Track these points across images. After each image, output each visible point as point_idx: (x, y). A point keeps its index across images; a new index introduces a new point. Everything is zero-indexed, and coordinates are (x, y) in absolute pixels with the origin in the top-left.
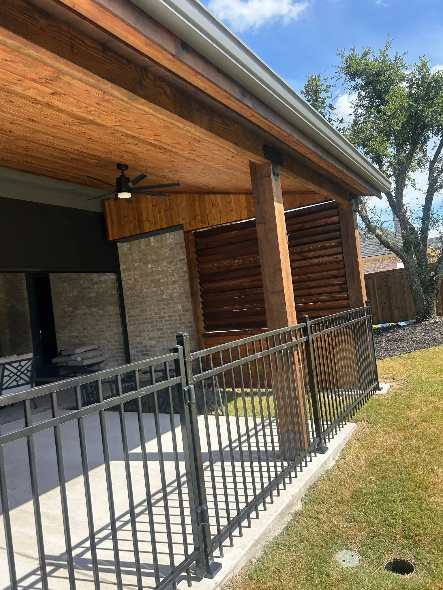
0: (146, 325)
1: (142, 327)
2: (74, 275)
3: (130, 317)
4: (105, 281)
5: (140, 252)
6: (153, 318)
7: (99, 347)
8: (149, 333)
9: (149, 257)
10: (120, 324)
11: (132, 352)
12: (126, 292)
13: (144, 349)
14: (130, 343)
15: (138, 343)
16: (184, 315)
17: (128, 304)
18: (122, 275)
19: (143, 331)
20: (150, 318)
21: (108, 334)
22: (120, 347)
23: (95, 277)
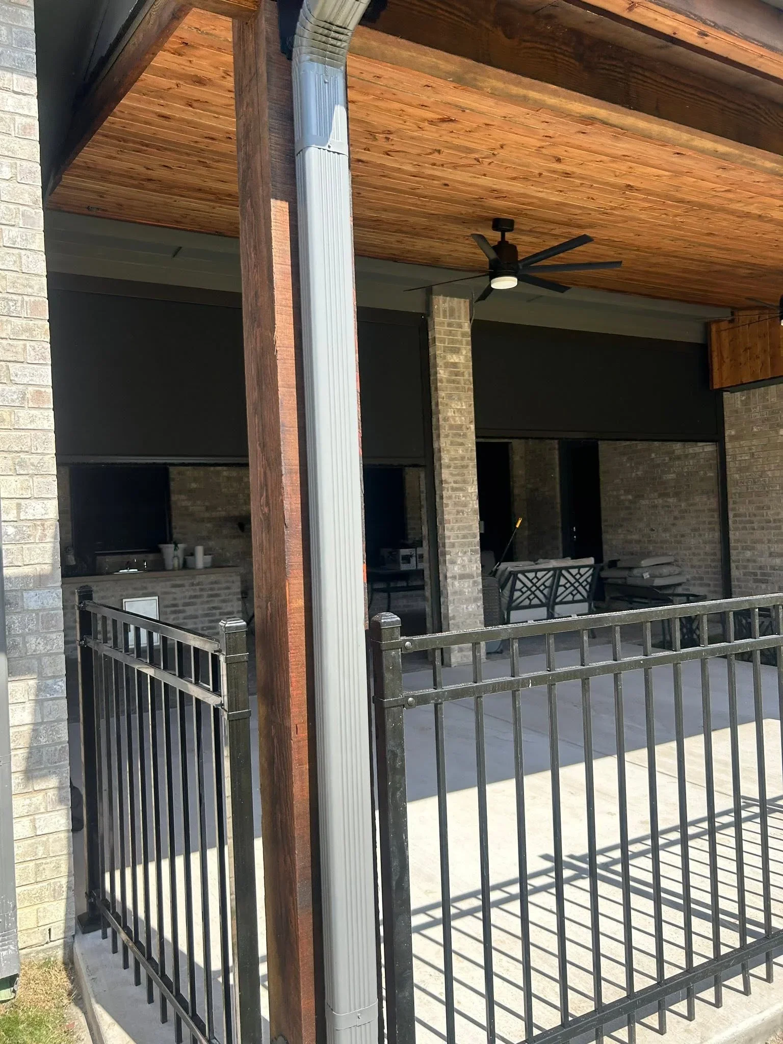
0: (764, 531)
1: (758, 534)
2: (640, 445)
3: (735, 516)
4: (695, 455)
5: (765, 407)
7: (676, 561)
8: (770, 545)
10: (717, 527)
11: (735, 573)
12: (733, 475)
13: (759, 572)
14: (733, 558)
15: (748, 560)
17: (735, 494)
18: (728, 446)
19: (761, 541)
20: (775, 521)
21: (693, 541)
22: (713, 564)
23: (677, 447)
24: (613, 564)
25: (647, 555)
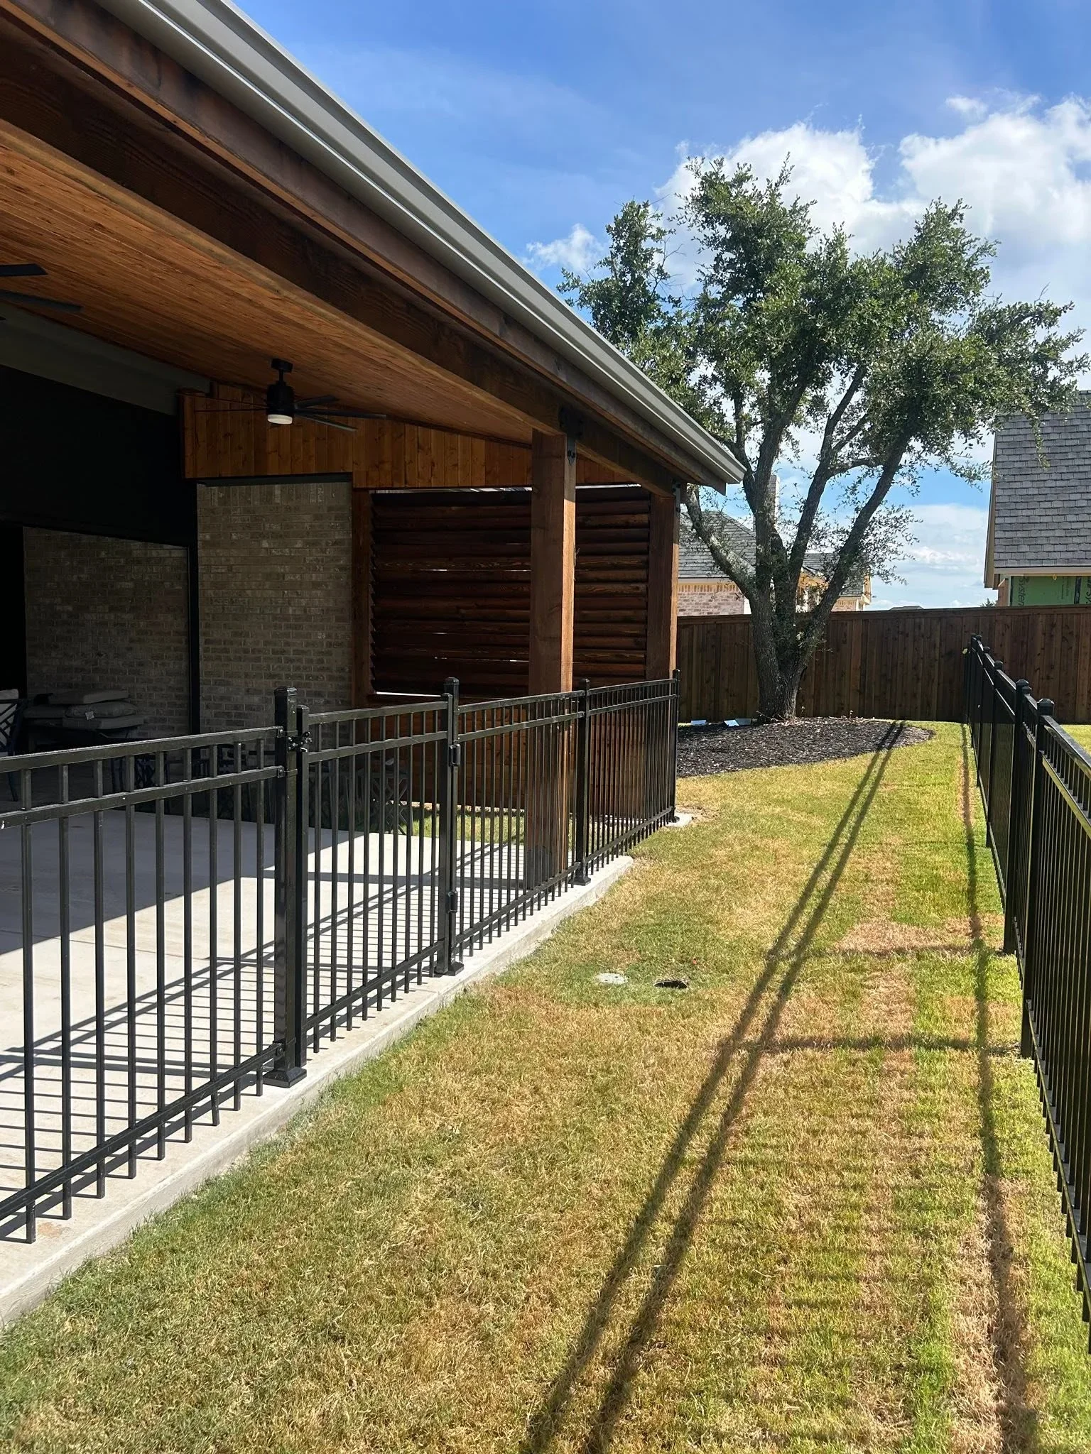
0: (242, 664)
1: (233, 666)
2: (86, 539)
4: (160, 560)
5: (247, 511)
6: (259, 651)
7: (130, 697)
8: (247, 680)
9: (267, 525)
10: (184, 655)
12: (206, 590)
13: (234, 712)
14: (203, 695)
15: (222, 698)
16: (329, 653)
17: (208, 614)
18: (201, 553)
19: (237, 675)
20: (254, 651)
21: (153, 672)
22: (179, 702)
23: (136, 548)
24: (42, 700)
25: (93, 688)
